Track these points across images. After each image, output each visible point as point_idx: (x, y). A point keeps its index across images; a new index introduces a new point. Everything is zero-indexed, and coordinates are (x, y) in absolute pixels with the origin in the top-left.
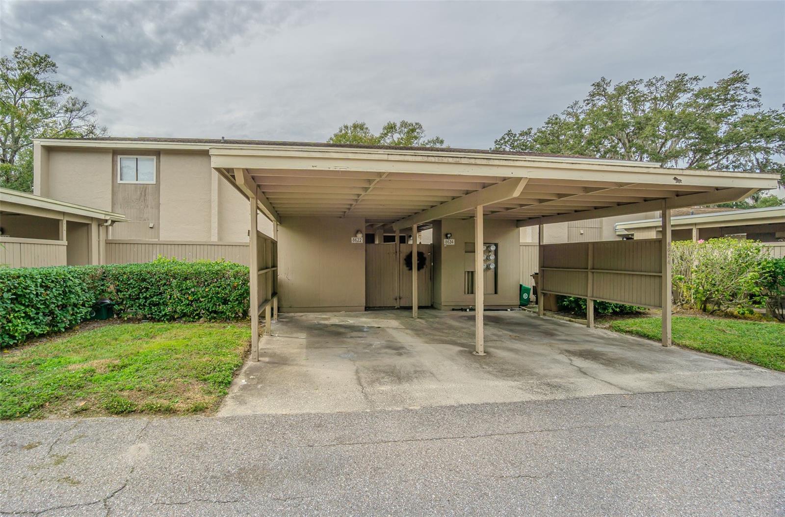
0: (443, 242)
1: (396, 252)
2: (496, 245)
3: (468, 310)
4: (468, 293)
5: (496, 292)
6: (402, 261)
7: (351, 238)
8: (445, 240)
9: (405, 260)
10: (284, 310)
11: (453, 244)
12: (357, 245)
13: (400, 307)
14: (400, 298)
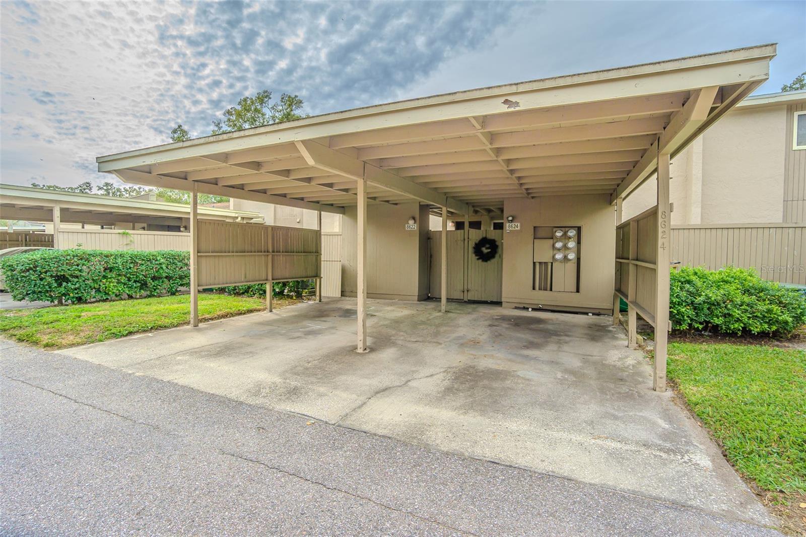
0: (506, 226)
1: (464, 239)
2: (579, 229)
3: (530, 309)
4: (540, 289)
5: (578, 291)
6: (471, 250)
7: (405, 226)
8: (508, 224)
9: (474, 248)
10: (347, 294)
11: (519, 228)
12: (410, 233)
13: (469, 300)
14: (468, 291)
